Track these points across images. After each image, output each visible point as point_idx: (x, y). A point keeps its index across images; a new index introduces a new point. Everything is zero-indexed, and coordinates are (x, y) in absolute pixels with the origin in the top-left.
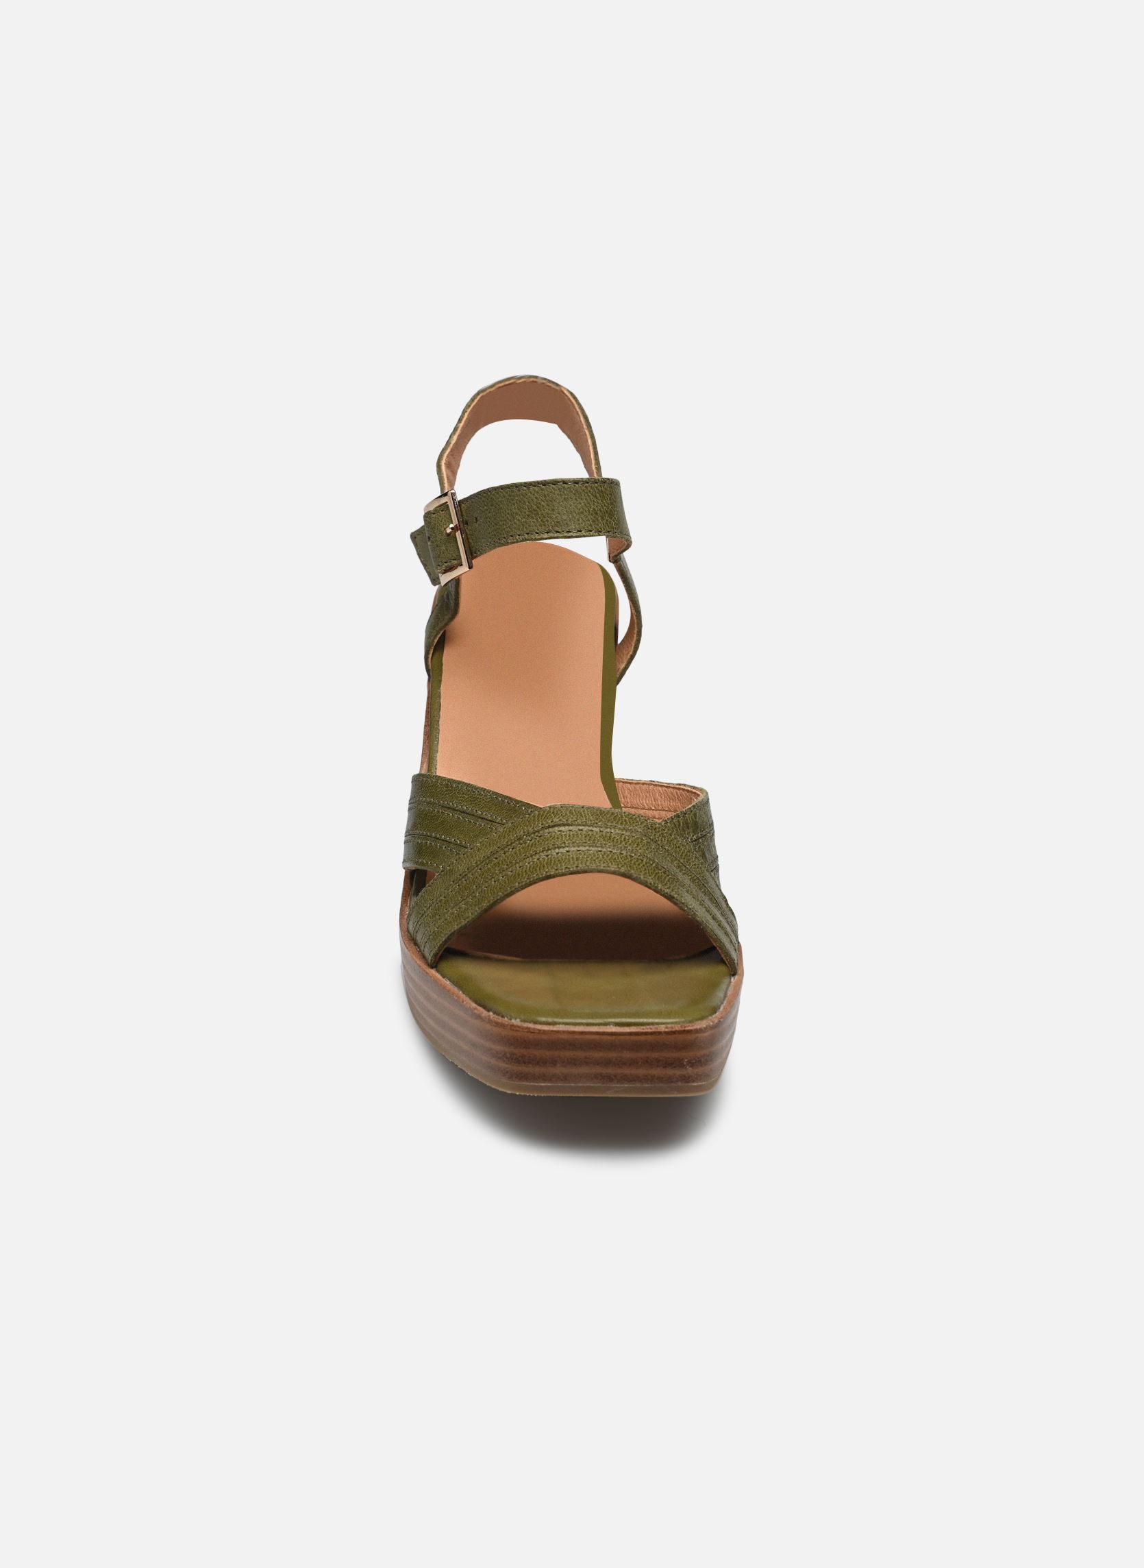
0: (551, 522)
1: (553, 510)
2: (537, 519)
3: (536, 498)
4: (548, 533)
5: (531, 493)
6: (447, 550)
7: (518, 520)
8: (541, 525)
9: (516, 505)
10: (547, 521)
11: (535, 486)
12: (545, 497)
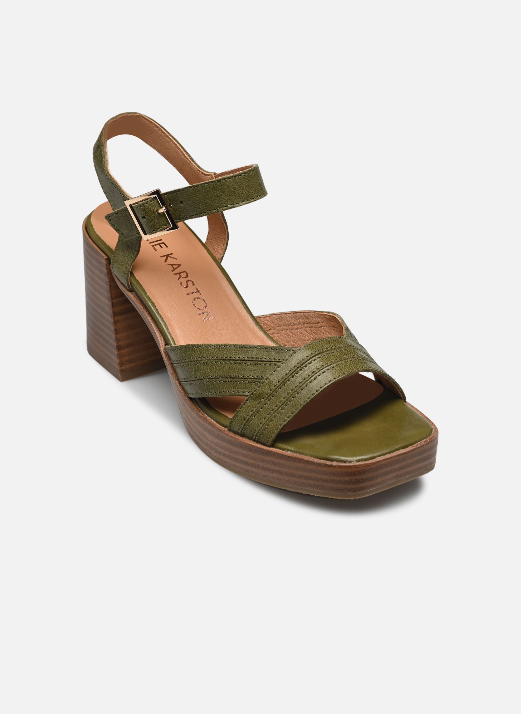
0: (244, 196)
1: (243, 189)
2: (235, 196)
3: (233, 185)
4: (243, 202)
5: (229, 183)
6: (159, 221)
7: (223, 199)
8: (238, 199)
9: (220, 191)
10: (241, 196)
11: (230, 179)
12: (237, 183)
